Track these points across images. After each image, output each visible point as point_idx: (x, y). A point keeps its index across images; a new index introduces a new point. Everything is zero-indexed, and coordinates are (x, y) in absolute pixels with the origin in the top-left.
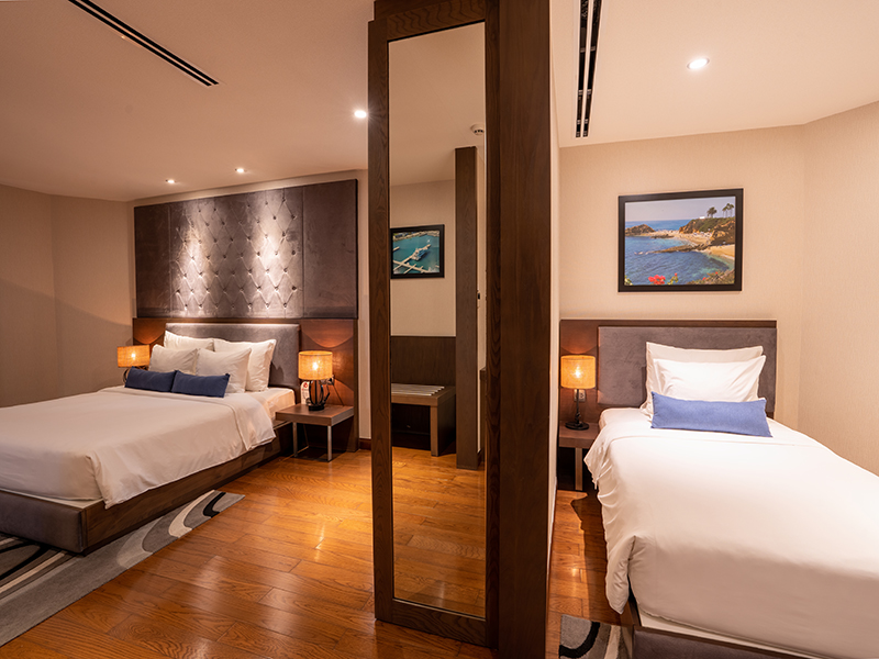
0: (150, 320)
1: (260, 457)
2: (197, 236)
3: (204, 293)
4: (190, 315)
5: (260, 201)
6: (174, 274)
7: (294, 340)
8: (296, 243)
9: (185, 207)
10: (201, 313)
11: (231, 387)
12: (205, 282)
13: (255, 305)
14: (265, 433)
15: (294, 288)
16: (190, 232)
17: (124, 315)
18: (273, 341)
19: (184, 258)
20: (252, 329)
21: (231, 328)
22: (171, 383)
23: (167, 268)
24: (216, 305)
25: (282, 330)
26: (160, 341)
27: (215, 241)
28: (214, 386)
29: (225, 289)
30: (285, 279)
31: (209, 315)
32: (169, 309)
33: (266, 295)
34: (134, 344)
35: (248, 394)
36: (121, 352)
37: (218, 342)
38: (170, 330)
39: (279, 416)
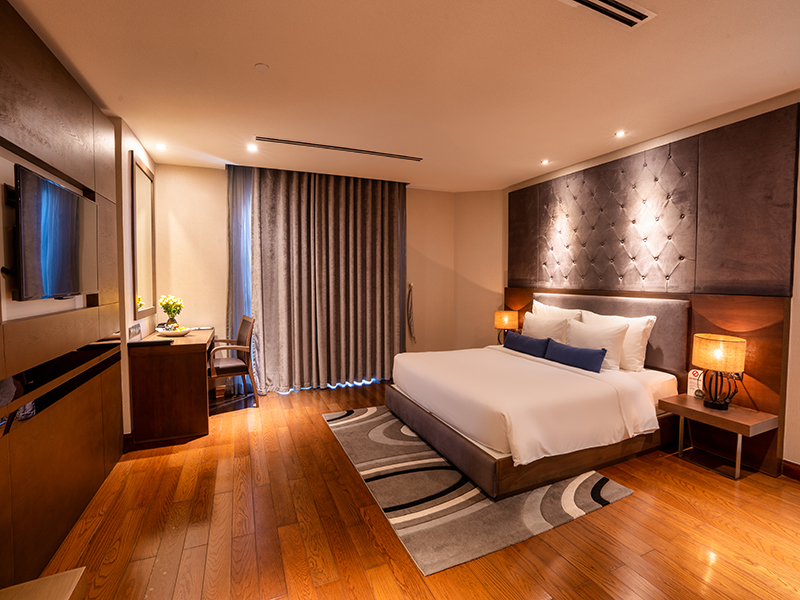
0: (520, 289)
1: (639, 447)
2: (565, 211)
3: (570, 265)
4: (555, 286)
5: (638, 164)
6: (541, 248)
7: (682, 318)
8: (687, 205)
9: (553, 185)
10: (566, 284)
11: (606, 363)
12: (572, 255)
13: (627, 277)
14: (648, 422)
15: (681, 258)
16: (558, 208)
17: (497, 284)
18: (653, 318)
19: (552, 232)
20: (624, 303)
21: (600, 301)
22: (545, 349)
23: (535, 242)
24: (583, 276)
25: (664, 305)
26: (529, 308)
27: (583, 213)
28: (589, 360)
29: (593, 261)
30: (671, 247)
31: (574, 287)
32: (535, 280)
33: (642, 267)
34: (506, 309)
35: (622, 373)
36: (498, 316)
37: (586, 314)
38: (537, 299)
39: (661, 405)
